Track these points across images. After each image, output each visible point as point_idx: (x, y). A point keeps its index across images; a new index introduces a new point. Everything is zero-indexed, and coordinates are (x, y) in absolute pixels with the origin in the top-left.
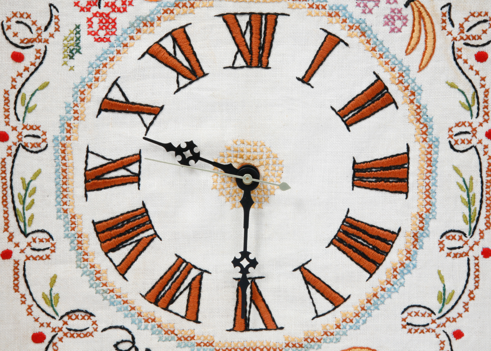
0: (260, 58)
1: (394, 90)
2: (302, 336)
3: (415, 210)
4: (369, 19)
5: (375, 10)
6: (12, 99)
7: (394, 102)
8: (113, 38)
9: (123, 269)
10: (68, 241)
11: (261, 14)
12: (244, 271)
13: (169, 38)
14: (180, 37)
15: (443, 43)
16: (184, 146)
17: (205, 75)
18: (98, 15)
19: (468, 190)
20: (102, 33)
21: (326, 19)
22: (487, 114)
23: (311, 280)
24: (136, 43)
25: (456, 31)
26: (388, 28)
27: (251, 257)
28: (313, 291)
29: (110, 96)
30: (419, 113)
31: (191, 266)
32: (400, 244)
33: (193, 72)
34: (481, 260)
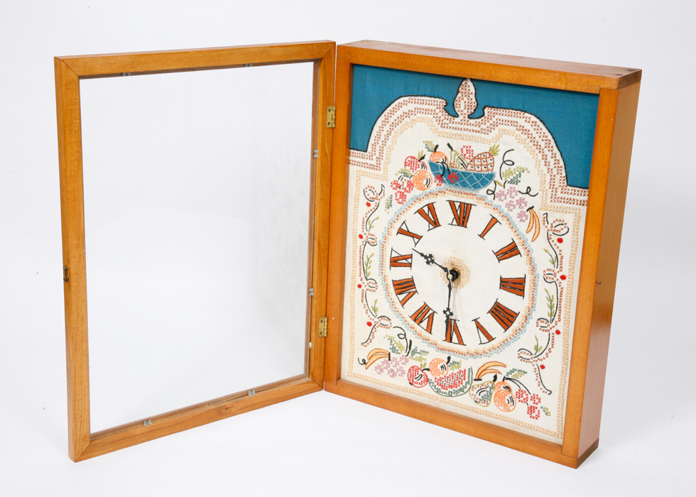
0: (463, 222)
1: (520, 248)
2: (474, 351)
3: (527, 305)
4: (511, 214)
5: (513, 210)
6: (365, 221)
7: (520, 253)
8: (404, 203)
9: (403, 303)
10: (382, 286)
11: (465, 203)
12: (447, 316)
13: (426, 207)
14: (431, 207)
15: (543, 231)
16: (428, 255)
17: (440, 226)
18: (399, 192)
19: (551, 302)
20: (400, 200)
21: (493, 210)
22: (561, 267)
23: (479, 327)
24: (413, 207)
25: (549, 226)
26: (519, 219)
27: (451, 311)
28: (480, 332)
29: (402, 228)
30: (531, 261)
31: (430, 309)
32: (519, 319)
33: (435, 223)
34: (555, 335)
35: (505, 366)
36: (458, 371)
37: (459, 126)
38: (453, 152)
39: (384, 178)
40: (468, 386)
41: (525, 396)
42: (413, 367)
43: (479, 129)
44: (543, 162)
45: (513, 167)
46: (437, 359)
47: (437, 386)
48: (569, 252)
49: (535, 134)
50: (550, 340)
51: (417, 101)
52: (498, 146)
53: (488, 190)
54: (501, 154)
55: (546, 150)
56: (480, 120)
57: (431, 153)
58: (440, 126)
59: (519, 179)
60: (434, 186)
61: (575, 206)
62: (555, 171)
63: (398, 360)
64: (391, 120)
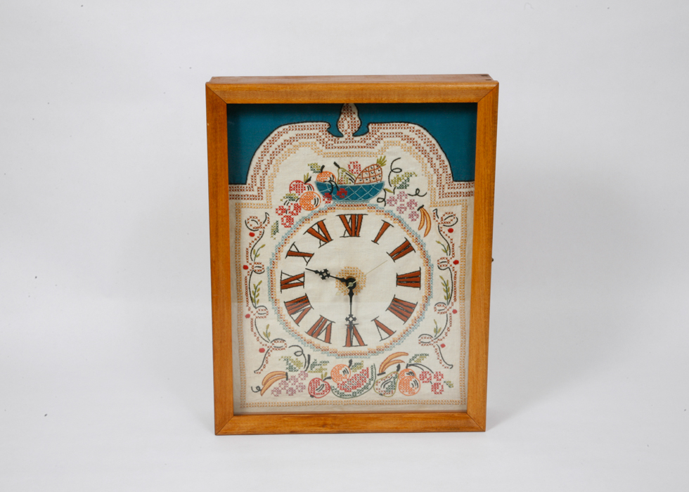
1: (413, 244)
2: (375, 348)
3: (424, 295)
4: (403, 216)
5: (405, 212)
6: (249, 251)
7: (413, 249)
8: (292, 226)
9: (297, 321)
10: (273, 310)
11: (356, 215)
12: (351, 322)
13: (316, 225)
14: (321, 225)
15: (434, 225)
16: (323, 271)
17: (332, 240)
18: (286, 216)
19: (446, 285)
20: (287, 224)
21: (384, 216)
22: (454, 254)
23: (379, 325)
24: (302, 227)
25: (439, 220)
26: (410, 219)
27: (354, 317)
28: (380, 329)
29: (291, 250)
30: (425, 255)
31: (327, 320)
32: (417, 309)
33: (327, 239)
34: (453, 315)
35: (407, 354)
36: (361, 370)
37: (345, 145)
38: (340, 170)
39: (268, 206)
40: (372, 382)
41: (428, 376)
42: (313, 380)
43: (365, 145)
44: (429, 164)
45: (400, 174)
46: (338, 366)
47: (341, 391)
48: (460, 239)
49: (419, 141)
50: (449, 320)
51: (297, 127)
52: (385, 157)
53: (378, 199)
54: (388, 163)
55: (431, 153)
56: (365, 136)
57: (317, 174)
58: (324, 148)
59: (408, 183)
60: (323, 205)
61: (462, 198)
62: (441, 171)
63: (297, 377)
64: (271, 150)
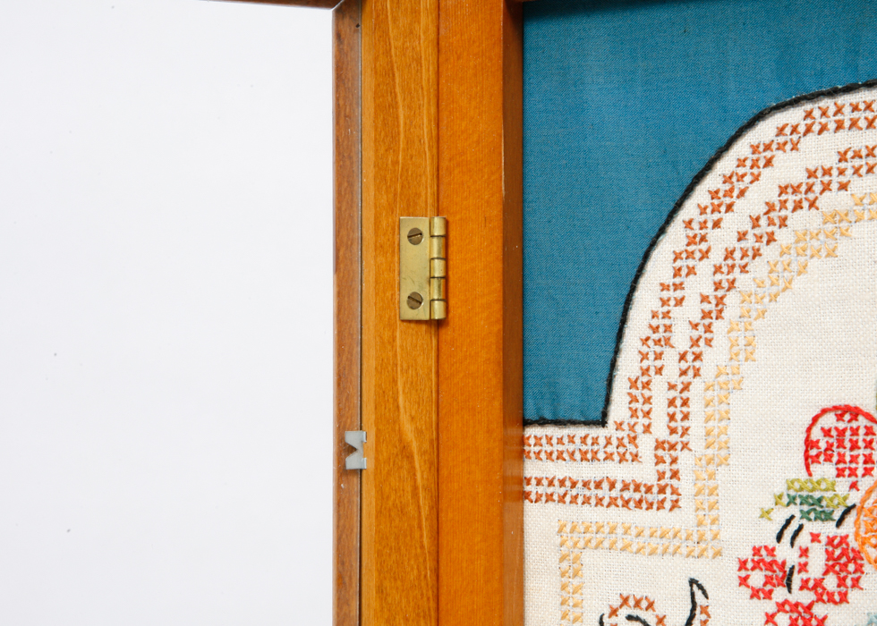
18: (787, 608)
39: (702, 545)
64: (721, 240)
